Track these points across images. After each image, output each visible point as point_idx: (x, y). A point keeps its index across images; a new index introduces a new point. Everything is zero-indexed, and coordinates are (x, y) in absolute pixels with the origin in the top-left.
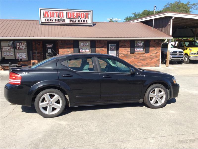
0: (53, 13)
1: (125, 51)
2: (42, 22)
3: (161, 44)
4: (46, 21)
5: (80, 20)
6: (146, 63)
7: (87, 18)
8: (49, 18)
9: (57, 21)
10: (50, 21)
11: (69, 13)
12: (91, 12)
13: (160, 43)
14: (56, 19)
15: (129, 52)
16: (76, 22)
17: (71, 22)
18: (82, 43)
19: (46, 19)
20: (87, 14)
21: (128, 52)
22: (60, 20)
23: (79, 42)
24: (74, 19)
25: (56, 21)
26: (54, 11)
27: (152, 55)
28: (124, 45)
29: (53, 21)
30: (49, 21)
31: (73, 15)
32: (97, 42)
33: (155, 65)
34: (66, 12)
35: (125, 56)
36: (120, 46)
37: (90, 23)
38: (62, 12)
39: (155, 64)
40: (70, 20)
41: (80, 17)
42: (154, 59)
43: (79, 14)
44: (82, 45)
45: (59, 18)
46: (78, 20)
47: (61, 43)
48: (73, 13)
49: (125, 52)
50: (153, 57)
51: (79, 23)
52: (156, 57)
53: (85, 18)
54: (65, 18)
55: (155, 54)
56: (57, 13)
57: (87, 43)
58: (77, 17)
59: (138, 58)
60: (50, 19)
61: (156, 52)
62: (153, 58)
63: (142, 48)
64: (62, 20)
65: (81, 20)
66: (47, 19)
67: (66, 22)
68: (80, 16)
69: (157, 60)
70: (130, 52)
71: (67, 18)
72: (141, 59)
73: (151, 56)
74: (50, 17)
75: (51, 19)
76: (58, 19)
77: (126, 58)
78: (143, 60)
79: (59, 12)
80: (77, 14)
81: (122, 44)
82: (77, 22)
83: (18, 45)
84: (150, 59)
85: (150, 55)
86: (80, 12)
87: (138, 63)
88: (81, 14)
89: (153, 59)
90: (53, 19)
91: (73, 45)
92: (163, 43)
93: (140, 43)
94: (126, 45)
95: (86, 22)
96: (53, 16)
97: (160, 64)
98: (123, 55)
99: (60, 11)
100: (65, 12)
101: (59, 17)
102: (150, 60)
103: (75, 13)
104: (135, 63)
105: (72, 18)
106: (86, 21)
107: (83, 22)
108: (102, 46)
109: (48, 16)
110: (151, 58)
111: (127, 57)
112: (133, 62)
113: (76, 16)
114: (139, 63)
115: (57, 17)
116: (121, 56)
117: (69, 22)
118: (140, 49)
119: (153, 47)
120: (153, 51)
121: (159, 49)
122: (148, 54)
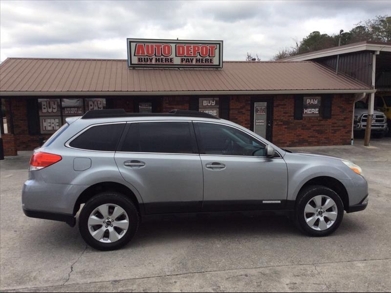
0: (152, 47)
1: (284, 114)
2: (133, 63)
3: (355, 102)
4: (139, 61)
5: (199, 59)
6: (325, 138)
7: (212, 54)
8: (145, 57)
9: (159, 62)
10: (147, 61)
11: (180, 46)
12: (219, 44)
13: (351, 101)
14: (158, 58)
15: (291, 116)
16: (192, 62)
17: (184, 63)
18: (205, 100)
19: (139, 59)
20: (212, 48)
21: (289, 116)
22: (164, 59)
23: (200, 99)
24: (189, 58)
25: (156, 61)
26: (154, 45)
27: (336, 123)
28: (283, 104)
29: (151, 61)
30: (145, 61)
31: (188, 50)
32: (233, 99)
33: (341, 141)
34: (176, 46)
35: (284, 124)
36: (275, 105)
37: (218, 64)
38: (167, 46)
39: (341, 139)
40: (182, 59)
42: (340, 130)
43: (198, 48)
44: (204, 105)
45: (162, 57)
46: (197, 59)
47: (168, 102)
48: (188, 47)
49: (283, 116)
50: (337, 127)
51: (198, 63)
52: (344, 127)
53: (209, 55)
54: (173, 55)
55: (342, 120)
56: (158, 47)
57: (213, 101)
58: (194, 54)
59: (309, 129)
61: (345, 118)
62: (339, 128)
63: (318, 109)
64: (168, 59)
65: (201, 58)
66: (142, 59)
67: (175, 63)
68: (200, 51)
69: (346, 133)
70: (293, 118)
71: (176, 56)
72: (314, 130)
73: (335, 125)
74: (146, 54)
75: (148, 57)
76: (160, 57)
77: (286, 128)
78: (320, 132)
79: (163, 46)
80: (194, 47)
81: (279, 102)
82: (194, 62)
83: (91, 105)
84: (332, 130)
85: (333, 123)
86: (200, 45)
87: (309, 137)
88: (202, 48)
89: (338, 130)
90: (152, 58)
91: (188, 105)
92: (358, 100)
93: (312, 100)
94: (285, 105)
95: (211, 62)
96: (152, 53)
97: (352, 140)
98: (280, 123)
99: (165, 44)
100: (173, 46)
101: (162, 55)
102: (332, 133)
103: (191, 46)
104: (303, 138)
105: (185, 56)
106: (211, 59)
107: (204, 62)
108: (241, 107)
109: (143, 52)
110: (335, 128)
111: (289, 126)
112: (301, 136)
113: (192, 51)
114: (312, 137)
115: (159, 53)
116: (276, 125)
117: (179, 63)
118: (312, 111)
119: (339, 107)
120: (339, 115)
121: (349, 111)
122: (329, 120)
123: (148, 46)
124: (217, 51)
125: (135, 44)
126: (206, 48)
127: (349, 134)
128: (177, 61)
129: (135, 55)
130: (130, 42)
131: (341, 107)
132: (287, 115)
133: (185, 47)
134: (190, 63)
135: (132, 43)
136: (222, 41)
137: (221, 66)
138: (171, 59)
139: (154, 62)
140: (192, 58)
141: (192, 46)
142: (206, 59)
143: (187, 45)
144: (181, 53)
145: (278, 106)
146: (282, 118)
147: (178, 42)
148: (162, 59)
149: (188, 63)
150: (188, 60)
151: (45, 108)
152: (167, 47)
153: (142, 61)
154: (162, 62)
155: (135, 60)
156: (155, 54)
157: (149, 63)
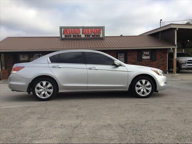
0: (71, 30)
1: (133, 59)
2: (62, 37)
3: (168, 53)
4: (65, 37)
9: (75, 37)
10: (69, 37)
11: (84, 30)
12: (103, 28)
13: (166, 52)
14: (74, 35)
15: (136, 60)
16: (90, 36)
17: (86, 37)
19: (65, 35)
20: (99, 30)
21: (135, 60)
22: (77, 36)
24: (89, 35)
25: (73, 37)
27: (158, 63)
29: (71, 37)
31: (88, 31)
32: (107, 52)
35: (133, 64)
37: (102, 37)
40: (85, 35)
41: (93, 32)
42: (161, 66)
43: (93, 30)
45: (76, 34)
46: (92, 35)
48: (88, 30)
50: (159, 65)
51: (93, 37)
52: (163, 65)
53: (98, 33)
54: (81, 34)
55: (162, 61)
56: (74, 30)
58: (91, 33)
60: (69, 35)
63: (149, 57)
64: (79, 35)
66: (67, 35)
69: (164, 68)
71: (82, 34)
73: (158, 64)
74: (68, 33)
76: (75, 35)
80: (91, 30)
81: (130, 53)
82: (91, 37)
85: (157, 63)
88: (95, 30)
90: (71, 35)
93: (146, 52)
94: (133, 55)
96: (71, 33)
97: (167, 71)
99: (77, 29)
100: (81, 29)
101: (76, 33)
105: (87, 34)
106: (99, 35)
107: (96, 36)
109: (67, 33)
113: (90, 31)
115: (74, 33)
117: (84, 37)
118: (147, 58)
119: (159, 55)
120: (160, 59)
121: (165, 57)
122: (155, 62)
123: (69, 30)
124: (102, 31)
125: (63, 29)
126: (97, 30)
127: (165, 68)
128: (83, 36)
129: (63, 34)
130: (61, 28)
131: (160, 55)
132: (134, 59)
133: (87, 30)
134: (89, 37)
135: (62, 29)
136: (104, 27)
137: (104, 38)
138: (80, 35)
139: (72, 37)
140: (90, 35)
141: (90, 29)
142: (96, 35)
143: (88, 29)
144: (85, 32)
145: (129, 55)
146: (132, 61)
147: (83, 28)
148: (76, 35)
149: (88, 37)
150: (88, 36)
151: (21, 58)
152: (78, 30)
153: (67, 37)
154: (76, 37)
155: (63, 36)
156: (73, 33)
157: (70, 37)
